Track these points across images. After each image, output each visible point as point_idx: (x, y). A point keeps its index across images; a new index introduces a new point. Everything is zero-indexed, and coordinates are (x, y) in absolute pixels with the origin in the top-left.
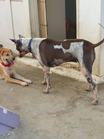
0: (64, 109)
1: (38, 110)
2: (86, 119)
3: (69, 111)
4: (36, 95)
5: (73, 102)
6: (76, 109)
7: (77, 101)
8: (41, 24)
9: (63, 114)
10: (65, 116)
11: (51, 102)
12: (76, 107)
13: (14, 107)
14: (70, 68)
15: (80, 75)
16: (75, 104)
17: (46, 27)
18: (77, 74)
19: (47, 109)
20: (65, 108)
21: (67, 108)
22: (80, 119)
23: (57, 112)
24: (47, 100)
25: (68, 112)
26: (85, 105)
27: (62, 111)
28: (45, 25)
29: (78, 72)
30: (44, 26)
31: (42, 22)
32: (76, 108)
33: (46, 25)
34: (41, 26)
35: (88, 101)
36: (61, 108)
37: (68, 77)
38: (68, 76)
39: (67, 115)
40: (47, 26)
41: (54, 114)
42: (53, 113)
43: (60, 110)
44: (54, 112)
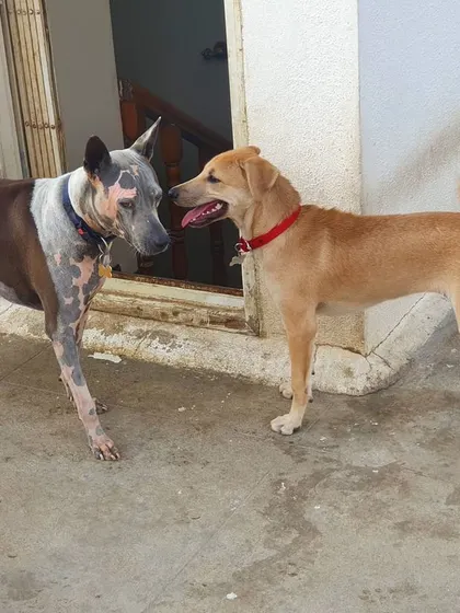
0: (262, 553)
1: (137, 578)
2: (392, 591)
3: (293, 558)
4: (88, 493)
5: (289, 505)
6: (321, 545)
7: (305, 498)
8: (26, 119)
9: (270, 581)
10: (283, 589)
11: (183, 521)
12: (315, 532)
13: (4, 580)
14: (208, 325)
15: (266, 356)
16: (306, 516)
17: (54, 132)
18: (249, 351)
19: (176, 566)
20: (268, 543)
21: (275, 547)
22: (365, 596)
23: (238, 577)
24: (158, 517)
25: (292, 569)
26: (355, 514)
27: (257, 564)
28: (45, 126)
29: (255, 342)
30: (43, 128)
31: (32, 110)
32: (319, 539)
33: (52, 122)
34: (28, 129)
35: (359, 486)
36: (250, 550)
37: (211, 372)
38: (207, 366)
39: (289, 583)
40: (59, 127)
41: (225, 588)
42: (222, 585)
43: (247, 560)
44: (219, 580)
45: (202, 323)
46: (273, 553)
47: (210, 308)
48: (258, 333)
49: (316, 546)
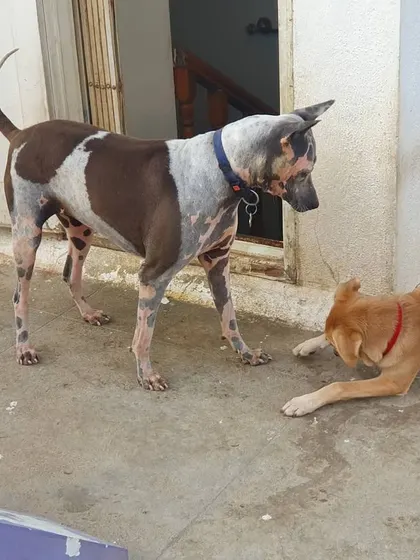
0: (295, 479)
1: (181, 497)
2: (414, 520)
3: (323, 485)
4: (139, 419)
5: (321, 438)
6: (350, 475)
7: (336, 433)
8: (90, 80)
9: (302, 505)
10: (314, 514)
11: (224, 447)
12: (345, 463)
13: (60, 494)
14: (250, 273)
15: (301, 302)
16: (337, 448)
17: (115, 93)
18: (286, 298)
19: (217, 487)
20: (300, 472)
21: (308, 475)
22: (390, 523)
23: (273, 500)
24: (201, 443)
25: (322, 496)
26: (381, 448)
27: (291, 490)
28: (107, 86)
29: (291, 289)
30: (105, 88)
31: (96, 71)
32: (347, 470)
33: (114, 83)
34: (91, 89)
35: (387, 425)
36: (284, 477)
37: (250, 315)
38: (248, 310)
39: (320, 508)
40: (120, 87)
41: (261, 509)
42: (257, 507)
43: (282, 486)
44: (256, 502)
45: (244, 270)
46: (305, 480)
47: (253, 256)
48: (295, 281)
49: (345, 475)
